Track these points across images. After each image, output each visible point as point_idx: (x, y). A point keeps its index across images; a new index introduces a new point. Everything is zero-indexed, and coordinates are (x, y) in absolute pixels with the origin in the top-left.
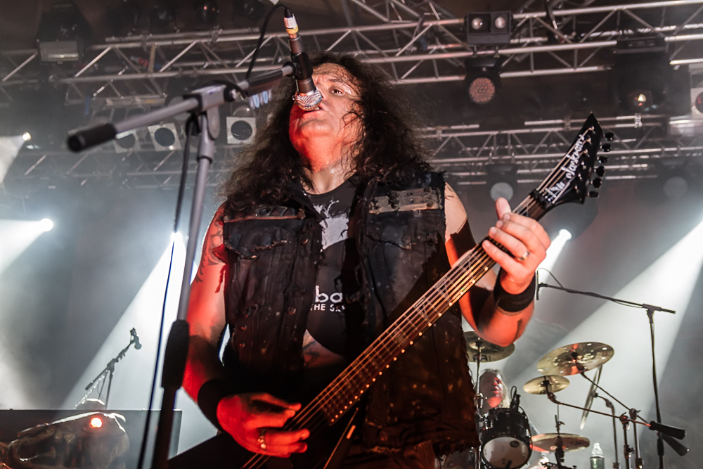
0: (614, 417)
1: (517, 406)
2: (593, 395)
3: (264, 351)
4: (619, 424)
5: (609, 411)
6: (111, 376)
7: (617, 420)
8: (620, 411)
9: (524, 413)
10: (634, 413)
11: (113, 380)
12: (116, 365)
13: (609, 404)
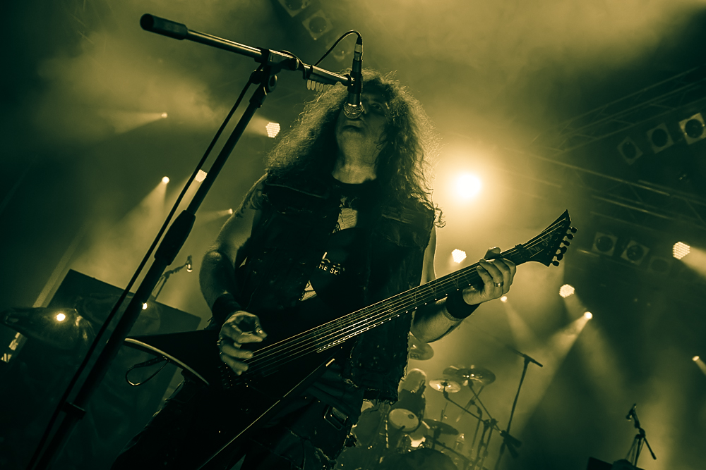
0: (480, 419)
1: (422, 393)
2: (472, 402)
3: (272, 282)
4: (482, 424)
5: (478, 415)
6: (165, 281)
7: (482, 423)
8: (485, 417)
9: (424, 399)
10: (494, 422)
11: (165, 284)
12: (171, 275)
13: (480, 412)
